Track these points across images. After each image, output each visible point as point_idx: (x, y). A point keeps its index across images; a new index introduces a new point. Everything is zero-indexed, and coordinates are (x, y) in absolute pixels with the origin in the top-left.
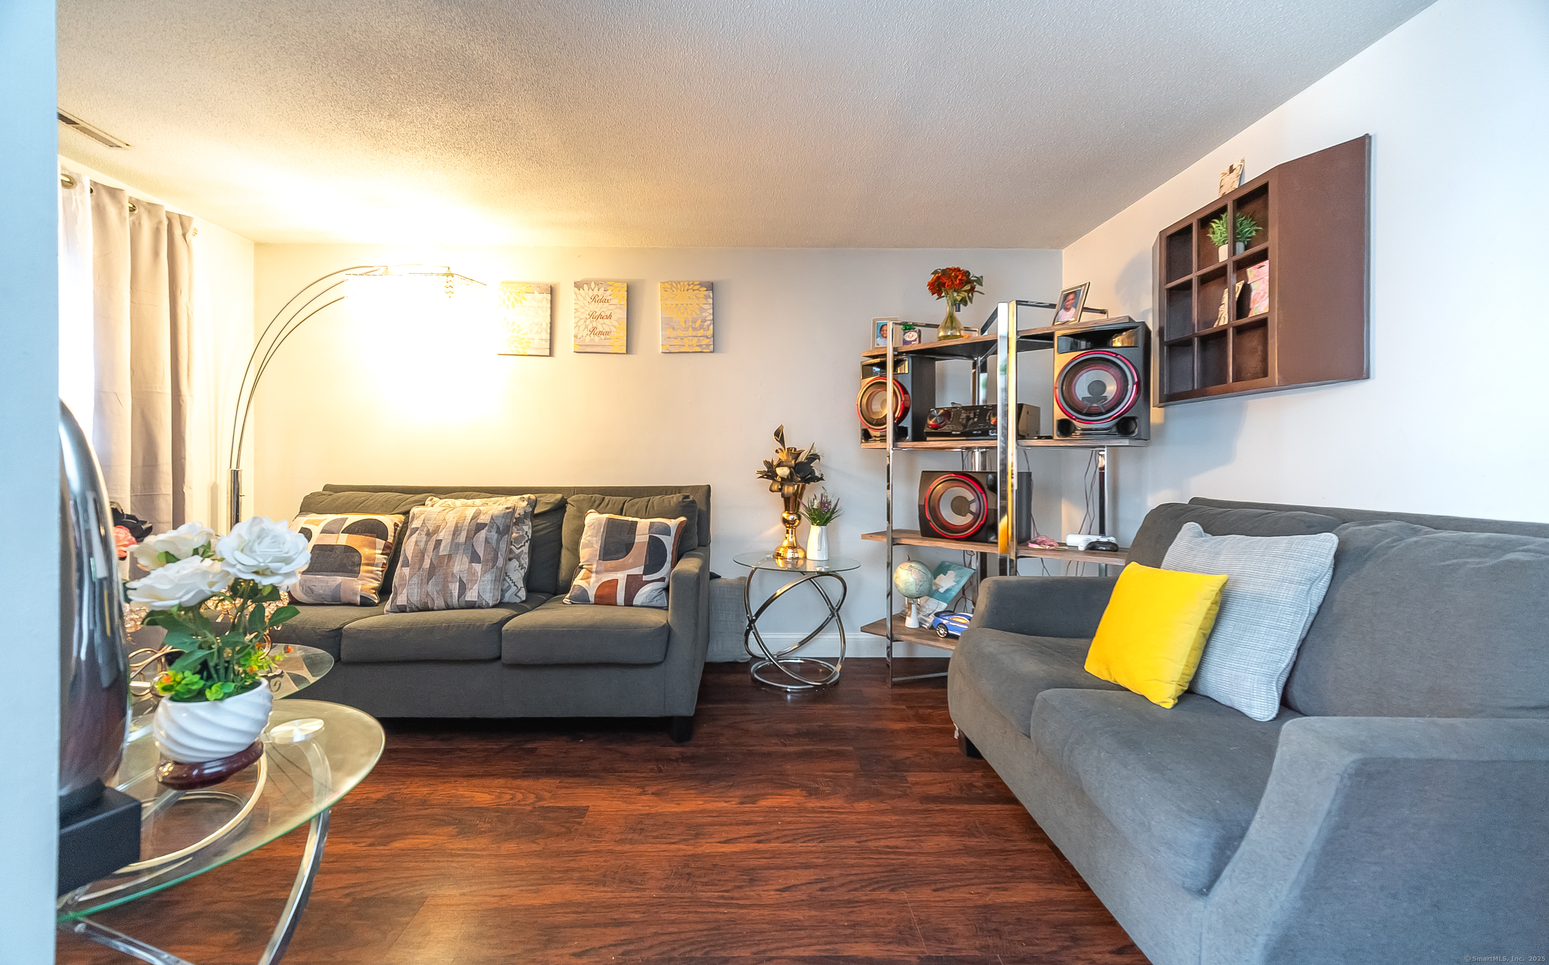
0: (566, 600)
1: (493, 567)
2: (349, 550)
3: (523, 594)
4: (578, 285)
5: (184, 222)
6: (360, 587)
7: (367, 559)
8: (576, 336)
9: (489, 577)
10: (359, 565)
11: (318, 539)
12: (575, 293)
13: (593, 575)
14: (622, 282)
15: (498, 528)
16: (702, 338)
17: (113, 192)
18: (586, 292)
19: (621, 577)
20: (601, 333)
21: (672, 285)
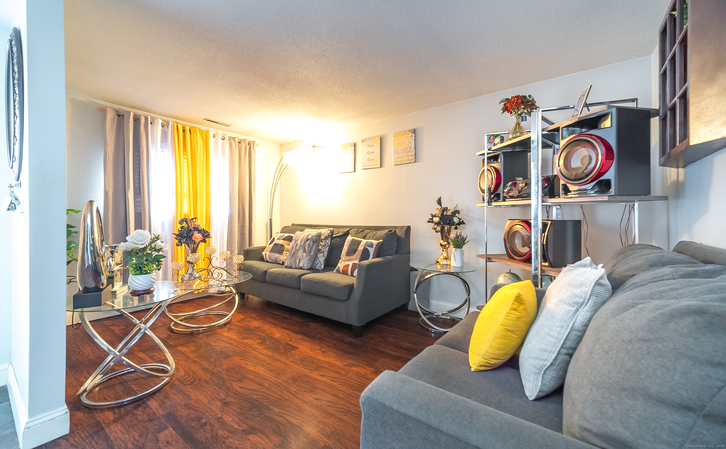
0: (335, 271)
1: (309, 255)
2: (282, 246)
3: (322, 267)
4: (363, 141)
5: (254, 142)
6: (282, 258)
7: (286, 249)
8: (362, 163)
9: (307, 258)
10: (283, 251)
11: (276, 241)
12: (362, 145)
13: (343, 262)
14: (378, 136)
15: (313, 240)
16: (410, 156)
17: (234, 138)
18: (366, 143)
19: (351, 263)
20: (371, 160)
21: (397, 134)
